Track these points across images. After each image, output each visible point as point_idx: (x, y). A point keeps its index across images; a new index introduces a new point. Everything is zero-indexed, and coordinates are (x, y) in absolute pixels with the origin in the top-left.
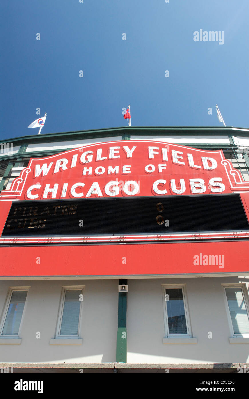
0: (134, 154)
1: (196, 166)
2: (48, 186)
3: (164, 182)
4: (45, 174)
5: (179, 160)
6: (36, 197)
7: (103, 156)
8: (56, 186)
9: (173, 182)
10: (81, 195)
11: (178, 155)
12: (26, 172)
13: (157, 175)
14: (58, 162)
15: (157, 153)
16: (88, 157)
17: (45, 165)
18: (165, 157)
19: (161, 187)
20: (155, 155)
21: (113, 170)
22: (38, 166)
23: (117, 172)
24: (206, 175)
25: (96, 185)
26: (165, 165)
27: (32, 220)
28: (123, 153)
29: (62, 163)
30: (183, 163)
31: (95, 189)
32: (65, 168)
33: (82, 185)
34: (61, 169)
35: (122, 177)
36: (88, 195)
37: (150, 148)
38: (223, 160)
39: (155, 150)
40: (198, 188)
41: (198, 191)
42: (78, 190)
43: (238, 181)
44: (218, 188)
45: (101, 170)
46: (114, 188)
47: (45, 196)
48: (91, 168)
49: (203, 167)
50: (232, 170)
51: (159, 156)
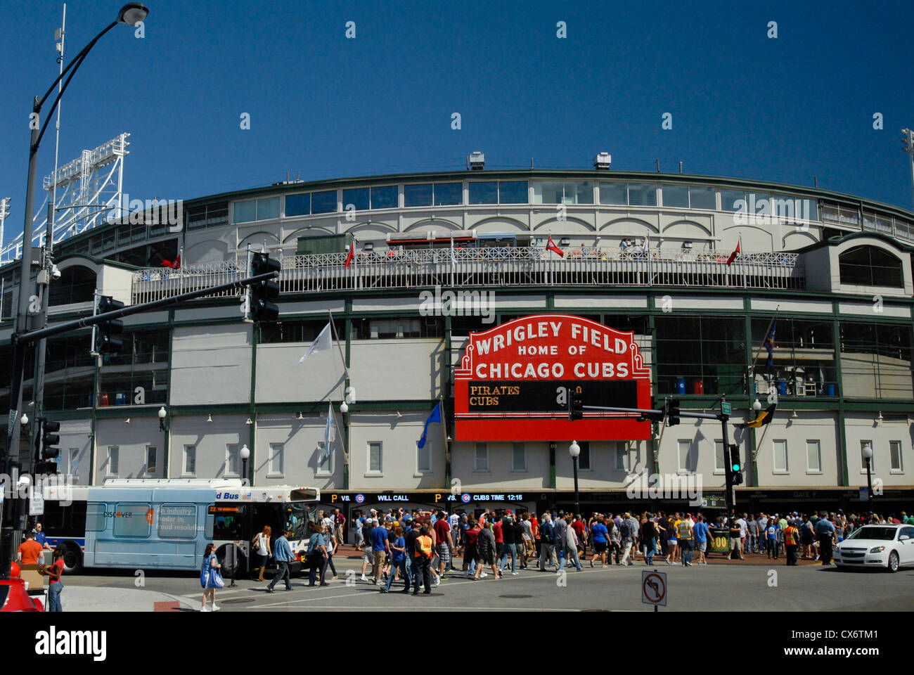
0: (559, 332)
1: (610, 350)
2: (492, 365)
3: (583, 365)
4: (487, 353)
5: (597, 341)
6: (485, 376)
7: (533, 334)
8: (499, 365)
9: (590, 365)
10: (520, 375)
11: (597, 335)
12: (470, 349)
13: (578, 358)
14: (495, 338)
15: (579, 332)
16: (520, 334)
17: (484, 341)
18: (586, 339)
19: (581, 370)
20: (577, 334)
21: (543, 350)
22: (478, 343)
23: (546, 353)
24: (615, 359)
25: (530, 366)
26: (585, 347)
27: (488, 398)
28: (550, 330)
29: (499, 339)
30: (599, 345)
31: (530, 370)
32: (502, 346)
33: (520, 365)
34: (499, 346)
35: (550, 360)
36: (526, 376)
37: (573, 325)
38: (632, 344)
39: (577, 329)
40: (608, 373)
41: (608, 375)
42: (518, 370)
43: (639, 367)
44: (623, 372)
45: (533, 350)
46: (545, 370)
47: (492, 376)
48: (524, 347)
49: (615, 351)
50: (637, 355)
51: (580, 336)
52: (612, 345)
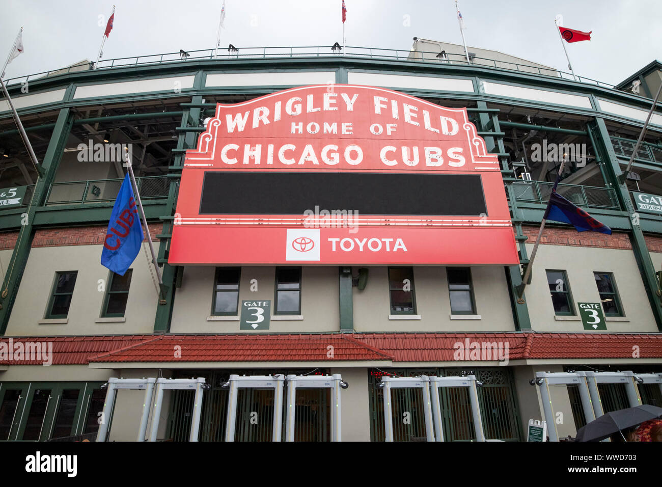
0: (355, 105)
1: (433, 130)
3: (394, 149)
4: (241, 129)
5: (413, 118)
6: (234, 161)
7: (315, 107)
8: (258, 147)
9: (405, 150)
10: (291, 162)
11: (412, 111)
12: (215, 125)
13: (385, 139)
14: (256, 112)
15: (385, 106)
16: (296, 106)
17: (239, 115)
18: (395, 114)
19: (390, 155)
20: (382, 109)
21: (330, 128)
22: (229, 117)
23: (335, 131)
25: (309, 149)
26: (395, 125)
28: (341, 103)
29: (261, 113)
30: (418, 124)
31: (309, 155)
32: (266, 121)
33: (292, 147)
34: (261, 122)
35: (340, 140)
36: (301, 162)
37: (376, 98)
38: (466, 123)
39: (382, 102)
40: (433, 160)
41: (434, 164)
42: (288, 154)
43: (481, 153)
44: (458, 161)
45: (314, 128)
46: (333, 155)
47: (246, 161)
48: (301, 124)
49: (441, 131)
50: (475, 138)
51: (387, 112)
52: (436, 123)
